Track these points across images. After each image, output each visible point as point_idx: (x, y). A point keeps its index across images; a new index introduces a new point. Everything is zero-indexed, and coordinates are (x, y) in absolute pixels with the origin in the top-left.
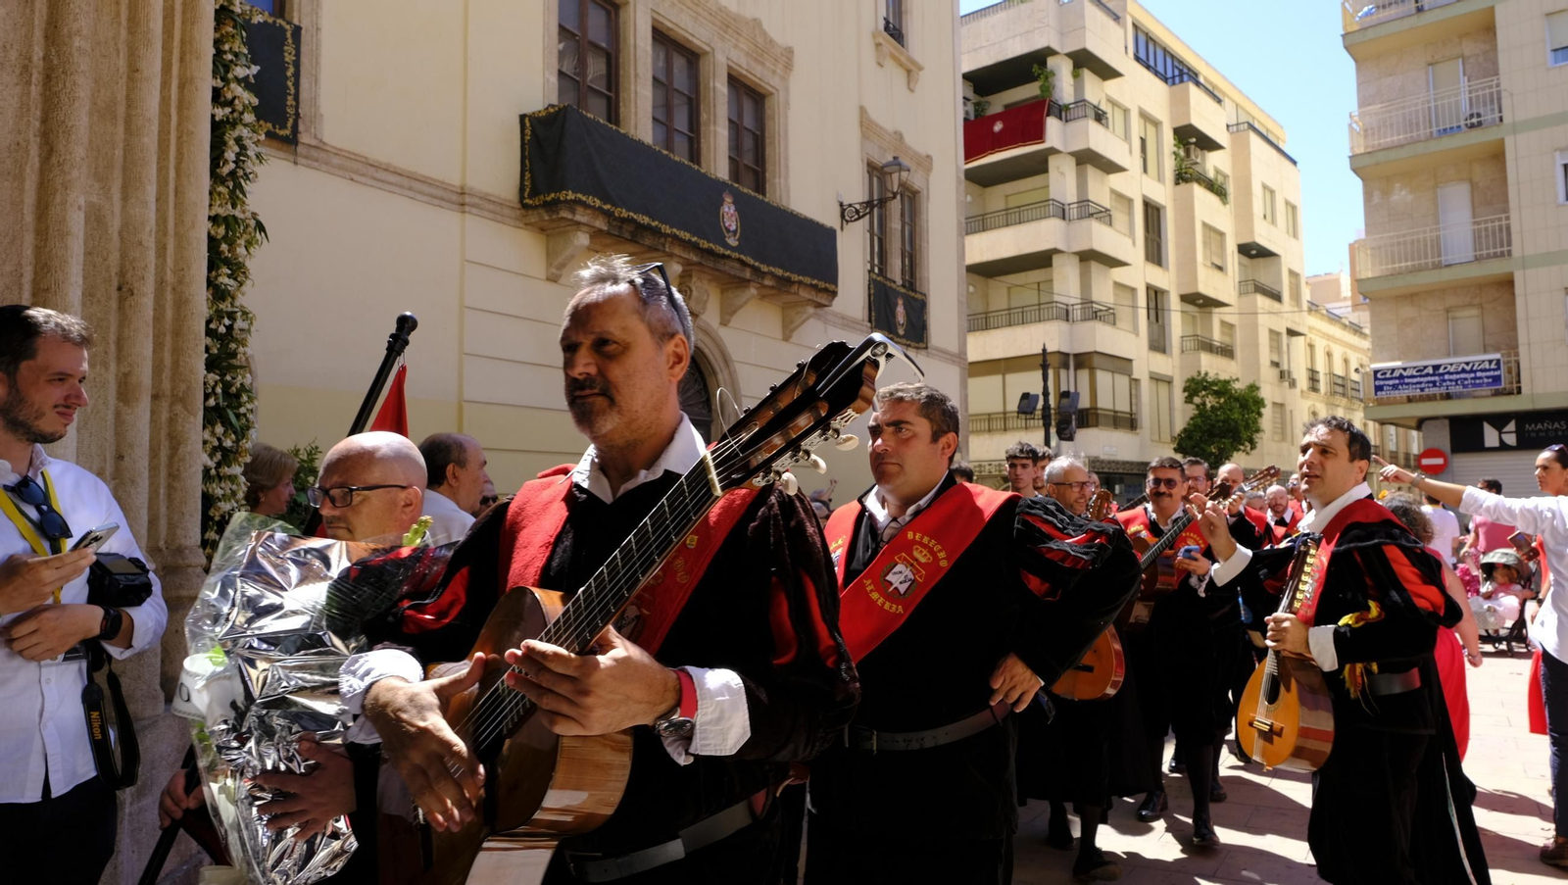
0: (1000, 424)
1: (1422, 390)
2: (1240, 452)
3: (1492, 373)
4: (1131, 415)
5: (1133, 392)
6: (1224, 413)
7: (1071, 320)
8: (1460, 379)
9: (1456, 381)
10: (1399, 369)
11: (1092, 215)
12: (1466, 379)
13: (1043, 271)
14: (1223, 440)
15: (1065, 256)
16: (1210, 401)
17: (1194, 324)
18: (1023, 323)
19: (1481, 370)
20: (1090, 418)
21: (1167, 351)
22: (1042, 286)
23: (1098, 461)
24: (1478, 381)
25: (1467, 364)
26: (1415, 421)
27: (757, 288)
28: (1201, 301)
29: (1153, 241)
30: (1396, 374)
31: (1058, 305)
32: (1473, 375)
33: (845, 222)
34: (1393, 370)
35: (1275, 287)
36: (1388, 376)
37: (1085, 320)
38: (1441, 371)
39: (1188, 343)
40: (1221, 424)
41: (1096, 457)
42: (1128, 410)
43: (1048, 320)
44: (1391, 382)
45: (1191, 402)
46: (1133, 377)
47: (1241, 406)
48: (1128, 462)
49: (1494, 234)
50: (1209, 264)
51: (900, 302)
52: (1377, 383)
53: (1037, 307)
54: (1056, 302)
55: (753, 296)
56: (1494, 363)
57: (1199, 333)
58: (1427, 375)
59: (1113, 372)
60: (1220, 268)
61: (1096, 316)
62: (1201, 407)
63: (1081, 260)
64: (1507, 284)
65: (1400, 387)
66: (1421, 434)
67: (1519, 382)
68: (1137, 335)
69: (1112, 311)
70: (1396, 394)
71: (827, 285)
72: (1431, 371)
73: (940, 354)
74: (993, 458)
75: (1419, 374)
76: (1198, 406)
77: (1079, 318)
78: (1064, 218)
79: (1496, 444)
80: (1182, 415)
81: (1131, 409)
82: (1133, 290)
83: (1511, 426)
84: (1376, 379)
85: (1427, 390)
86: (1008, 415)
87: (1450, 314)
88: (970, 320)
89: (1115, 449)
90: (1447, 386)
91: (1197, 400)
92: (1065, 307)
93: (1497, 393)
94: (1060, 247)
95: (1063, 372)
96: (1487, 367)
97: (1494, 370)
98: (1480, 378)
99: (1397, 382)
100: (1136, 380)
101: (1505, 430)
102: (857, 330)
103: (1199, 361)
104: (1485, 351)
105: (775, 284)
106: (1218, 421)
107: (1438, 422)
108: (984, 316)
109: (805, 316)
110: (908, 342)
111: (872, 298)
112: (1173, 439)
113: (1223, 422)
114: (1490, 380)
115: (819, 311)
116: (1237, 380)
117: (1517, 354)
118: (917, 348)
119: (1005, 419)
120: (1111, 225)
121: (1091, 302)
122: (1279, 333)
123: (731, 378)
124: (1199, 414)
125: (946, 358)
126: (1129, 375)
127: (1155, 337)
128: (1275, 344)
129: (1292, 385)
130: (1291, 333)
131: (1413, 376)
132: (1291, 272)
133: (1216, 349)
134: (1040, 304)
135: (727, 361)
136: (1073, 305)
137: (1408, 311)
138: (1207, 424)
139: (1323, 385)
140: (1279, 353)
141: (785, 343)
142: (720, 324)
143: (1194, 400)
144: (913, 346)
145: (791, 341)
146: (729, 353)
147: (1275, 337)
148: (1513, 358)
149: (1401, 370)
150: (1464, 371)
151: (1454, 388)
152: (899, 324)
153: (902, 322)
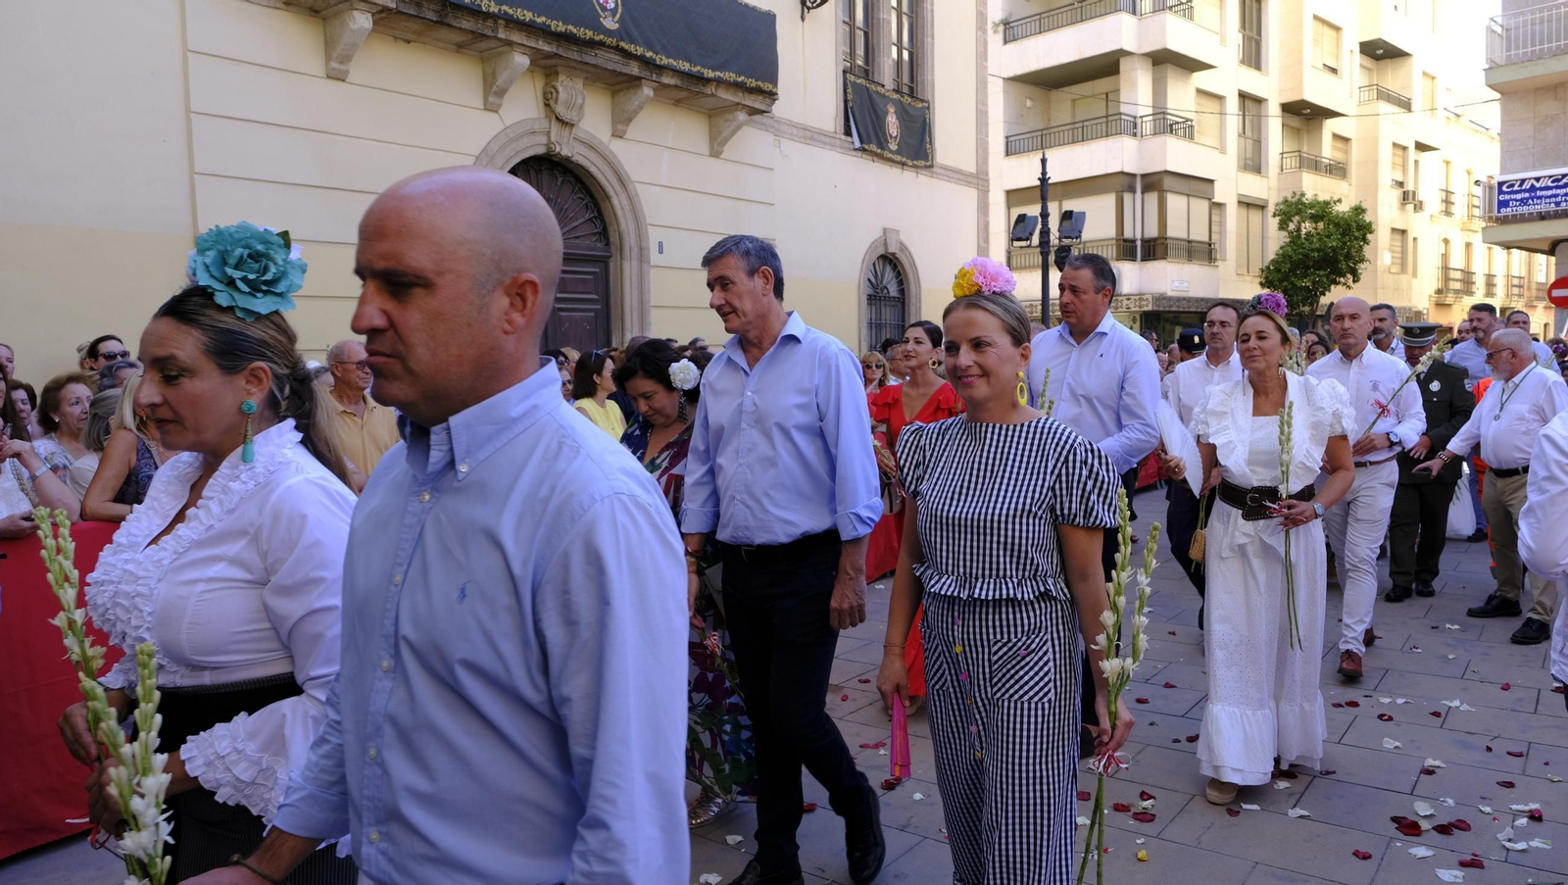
1: (1558, 204)
2: (1339, 287)
5: (1215, 218)
6: (1320, 240)
7: (1139, 134)
10: (1530, 179)
11: (1170, 8)
13: (1113, 78)
14: (1319, 273)
15: (1136, 57)
16: (1307, 227)
17: (1300, 141)
18: (1083, 141)
20: (1157, 248)
21: (1263, 170)
22: (1109, 98)
23: (1164, 298)
26: (1549, 242)
27: (654, 90)
28: (1307, 111)
29: (1250, 39)
30: (1527, 185)
31: (1123, 117)
33: (806, 10)
34: (1523, 181)
35: (1405, 94)
36: (1516, 188)
37: (1155, 134)
39: (1289, 160)
40: (1316, 255)
41: (1161, 295)
42: (1206, 239)
43: (1114, 135)
44: (1519, 196)
45: (1285, 228)
46: (1216, 200)
47: (1343, 235)
48: (1202, 299)
50: (1321, 66)
51: (892, 110)
52: (1502, 197)
53: (1104, 120)
54: (1120, 114)
55: (648, 97)
57: (1305, 149)
59: (1188, 195)
60: (1334, 71)
61: (1170, 129)
62: (1295, 237)
63: (1153, 65)
65: (1530, 201)
66: (1553, 259)
68: (1222, 150)
69: (1190, 123)
70: (1525, 209)
71: (760, 83)
73: (950, 174)
75: (1555, 184)
76: (1291, 233)
77: (1148, 133)
78: (1134, 13)
80: (1275, 241)
81: (1210, 239)
82: (1220, 98)
84: (1500, 192)
85: (1564, 204)
89: (1186, 284)
91: (1292, 226)
92: (1133, 119)
94: (1127, 47)
95: (1127, 197)
99: (1527, 195)
100: (1220, 205)
102: (825, 143)
103: (1301, 181)
105: (679, 83)
106: (1313, 250)
109: (734, 125)
110: (904, 159)
111: (850, 104)
112: (1263, 271)
113: (1318, 250)
115: (757, 118)
116: (1339, 201)
118: (915, 167)
120: (1191, 18)
121: (1164, 113)
122: (1405, 148)
123: (632, 203)
124: (1291, 242)
125: (960, 180)
126: (1210, 199)
127: (1249, 154)
128: (1399, 161)
129: (1419, 207)
130: (1421, 147)
131: (1548, 188)
132: (1425, 74)
133: (1326, 166)
134: (1107, 117)
135: (623, 182)
136: (1141, 117)
137: (1549, 107)
138: (1299, 253)
139: (1460, 208)
140: (1405, 171)
141: (713, 160)
142: (613, 135)
143: (1288, 226)
144: (911, 164)
145: (722, 156)
146: (626, 171)
147: (1400, 152)
149: (1533, 182)
152: (891, 137)
153: (895, 134)
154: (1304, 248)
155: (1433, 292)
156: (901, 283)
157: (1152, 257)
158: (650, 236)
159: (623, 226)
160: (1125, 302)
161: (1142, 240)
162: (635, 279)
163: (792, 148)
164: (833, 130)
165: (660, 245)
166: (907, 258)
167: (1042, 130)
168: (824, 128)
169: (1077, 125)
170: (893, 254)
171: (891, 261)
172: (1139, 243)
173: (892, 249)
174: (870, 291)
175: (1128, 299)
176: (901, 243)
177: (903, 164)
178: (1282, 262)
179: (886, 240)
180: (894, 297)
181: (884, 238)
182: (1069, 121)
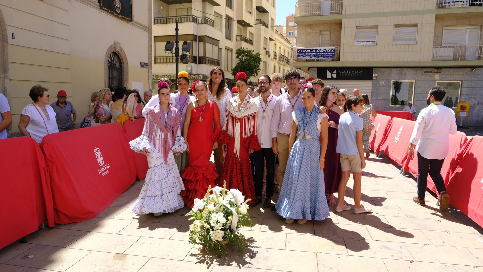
0: (171, 60)
1: (311, 57)
2: (253, 76)
4: (218, 61)
5: (219, 53)
7: (198, 23)
8: (323, 54)
12: (324, 55)
13: (189, 3)
18: (180, 22)
19: (329, 52)
20: (203, 60)
22: (188, 9)
23: (205, 76)
24: (328, 56)
25: (325, 49)
28: (244, 24)
30: (304, 51)
31: (193, 16)
32: (326, 54)
34: (303, 50)
35: (267, 23)
36: (301, 52)
37: (203, 23)
38: (317, 51)
39: (239, 37)
42: (217, 59)
44: (302, 54)
45: (239, 58)
49: (338, 6)
52: (298, 54)
54: (193, 15)
56: (333, 50)
57: (242, 35)
59: (212, 44)
61: (207, 22)
63: (202, 1)
64: (339, 24)
65: (305, 56)
67: (339, 57)
68: (221, 32)
69: (213, 21)
70: (303, 58)
72: (314, 51)
74: (168, 73)
75: (311, 52)
77: (201, 23)
79: (330, 77)
82: (221, 15)
83: (335, 72)
84: (298, 52)
87: (321, 33)
92: (196, 18)
93: (333, 60)
95: (194, 43)
96: (331, 51)
97: (333, 52)
98: (328, 55)
99: (304, 54)
104: (330, 46)
107: (314, 69)
108: (166, 18)
112: (232, 70)
113: (248, 65)
114: (331, 56)
116: (253, 51)
117: (340, 48)
118: (127, 20)
119: (173, 58)
121: (206, 17)
122: (267, 39)
124: (240, 62)
126: (218, 46)
127: (228, 34)
128: (265, 42)
129: (269, 56)
130: (270, 39)
131: (309, 53)
134: (187, 15)
136: (199, 17)
137: (309, 30)
138: (243, 65)
139: (278, 57)
140: (266, 45)
147: (265, 40)
148: (339, 49)
149: (305, 50)
150: (324, 52)
151: (320, 57)
153: (119, 7)
156: (120, 63)
157: (201, 63)
158: (8, 30)
160: (193, 77)
161: (199, 57)
164: (94, 0)
166: (123, 54)
167: (167, 17)
169: (178, 17)
170: (118, 52)
171: (117, 55)
172: (197, 58)
173: (118, 50)
174: (109, 65)
175: (194, 76)
176: (121, 48)
177: (122, 18)
178: (239, 68)
179: (115, 46)
180: (118, 68)
181: (114, 45)
182: (175, 15)
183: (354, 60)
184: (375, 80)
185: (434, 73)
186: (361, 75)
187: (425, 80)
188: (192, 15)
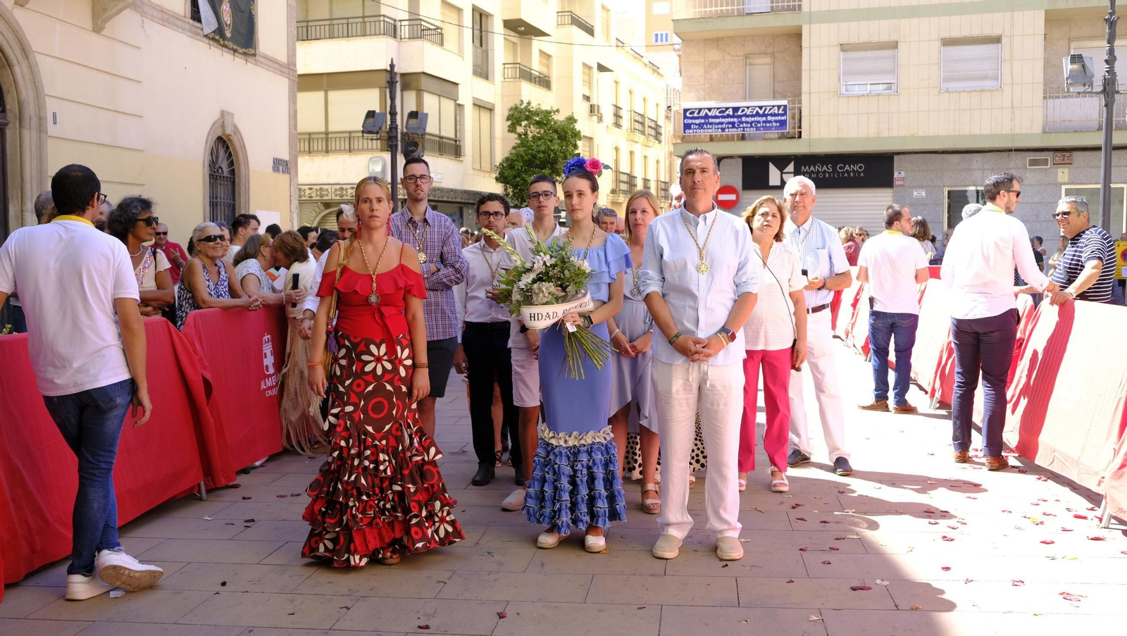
0: (321, 145)
1: (723, 130)
3: (779, 118)
5: (458, 119)
6: (545, 144)
7: (398, 37)
8: (755, 122)
9: (751, 123)
10: (705, 109)
12: (759, 122)
14: (543, 171)
16: (533, 131)
17: (515, 52)
18: (348, 37)
19: (772, 115)
21: (489, 78)
24: (768, 125)
25: (761, 108)
28: (523, 28)
30: (702, 114)
31: (386, 19)
32: (764, 119)
34: (700, 110)
35: (590, 21)
36: (695, 115)
37: (411, 38)
38: (739, 113)
39: (510, 70)
40: (542, 155)
42: (453, 136)
43: (375, 35)
44: (697, 121)
45: (513, 131)
46: (458, 102)
47: (560, 138)
48: (452, 190)
52: (687, 121)
53: (361, 20)
54: (384, 16)
56: (782, 108)
57: (519, 61)
58: (728, 116)
59: (439, 96)
61: (424, 34)
62: (523, 137)
64: (795, 38)
65: (705, 126)
67: (800, 127)
68: (463, 57)
70: (702, 133)
72: (731, 113)
73: (269, 63)
75: (721, 115)
76: (520, 135)
77: (407, 36)
79: (778, 183)
80: (503, 145)
81: (456, 137)
82: (459, 10)
83: (790, 168)
84: (685, 117)
85: (727, 130)
86: (330, 136)
87: (748, 60)
88: (298, 27)
89: (439, 176)
90: (744, 128)
91: (520, 130)
92: (393, 22)
93: (783, 137)
96: (776, 112)
97: (782, 115)
98: (770, 122)
99: (703, 121)
100: (459, 105)
101: (785, 171)
102: (177, 26)
103: (520, 90)
104: (775, 97)
106: (539, 152)
107: (734, 160)
108: (305, 24)
109: (121, 5)
110: (235, 47)
112: (495, 168)
113: (544, 152)
114: (778, 124)
116: (558, 111)
117: (800, 102)
118: (245, 54)
119: (327, 140)
121: (421, 20)
122: (590, 68)
123: (32, 72)
124: (522, 143)
125: (275, 69)
126: (455, 101)
127: (479, 62)
128: (587, 78)
129: (600, 119)
130: (602, 68)
131: (717, 117)
132: (603, 7)
133: (535, 78)
134: (364, 17)
135: (25, 50)
136: (400, 21)
137: (714, 54)
138: (529, 154)
139: (625, 122)
140: (590, 88)
141: (94, 34)
142: (15, 3)
143: (515, 129)
144: (241, 51)
145: (103, 32)
146: (27, 41)
147: (587, 71)
148: (797, 105)
149: (707, 111)
150: (758, 114)
151: (748, 129)
152: (226, 24)
153: (228, 23)
154: (532, 150)
155: (609, 192)
156: (231, 164)
158: (48, 107)
159: (24, 95)
162: (34, 149)
163: (154, 28)
164: (183, 14)
165: (54, 115)
166: (239, 141)
168: (176, 11)
170: (228, 136)
171: (224, 142)
173: (229, 131)
174: (210, 170)
176: (235, 127)
177: (235, 51)
178: (516, 160)
179: (223, 122)
180: (227, 177)
181: (222, 120)
182: (327, 17)
183: (841, 135)
184: (900, 189)
185: (1054, 164)
186: (862, 174)
187: (1032, 185)
188: (380, 16)
